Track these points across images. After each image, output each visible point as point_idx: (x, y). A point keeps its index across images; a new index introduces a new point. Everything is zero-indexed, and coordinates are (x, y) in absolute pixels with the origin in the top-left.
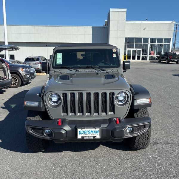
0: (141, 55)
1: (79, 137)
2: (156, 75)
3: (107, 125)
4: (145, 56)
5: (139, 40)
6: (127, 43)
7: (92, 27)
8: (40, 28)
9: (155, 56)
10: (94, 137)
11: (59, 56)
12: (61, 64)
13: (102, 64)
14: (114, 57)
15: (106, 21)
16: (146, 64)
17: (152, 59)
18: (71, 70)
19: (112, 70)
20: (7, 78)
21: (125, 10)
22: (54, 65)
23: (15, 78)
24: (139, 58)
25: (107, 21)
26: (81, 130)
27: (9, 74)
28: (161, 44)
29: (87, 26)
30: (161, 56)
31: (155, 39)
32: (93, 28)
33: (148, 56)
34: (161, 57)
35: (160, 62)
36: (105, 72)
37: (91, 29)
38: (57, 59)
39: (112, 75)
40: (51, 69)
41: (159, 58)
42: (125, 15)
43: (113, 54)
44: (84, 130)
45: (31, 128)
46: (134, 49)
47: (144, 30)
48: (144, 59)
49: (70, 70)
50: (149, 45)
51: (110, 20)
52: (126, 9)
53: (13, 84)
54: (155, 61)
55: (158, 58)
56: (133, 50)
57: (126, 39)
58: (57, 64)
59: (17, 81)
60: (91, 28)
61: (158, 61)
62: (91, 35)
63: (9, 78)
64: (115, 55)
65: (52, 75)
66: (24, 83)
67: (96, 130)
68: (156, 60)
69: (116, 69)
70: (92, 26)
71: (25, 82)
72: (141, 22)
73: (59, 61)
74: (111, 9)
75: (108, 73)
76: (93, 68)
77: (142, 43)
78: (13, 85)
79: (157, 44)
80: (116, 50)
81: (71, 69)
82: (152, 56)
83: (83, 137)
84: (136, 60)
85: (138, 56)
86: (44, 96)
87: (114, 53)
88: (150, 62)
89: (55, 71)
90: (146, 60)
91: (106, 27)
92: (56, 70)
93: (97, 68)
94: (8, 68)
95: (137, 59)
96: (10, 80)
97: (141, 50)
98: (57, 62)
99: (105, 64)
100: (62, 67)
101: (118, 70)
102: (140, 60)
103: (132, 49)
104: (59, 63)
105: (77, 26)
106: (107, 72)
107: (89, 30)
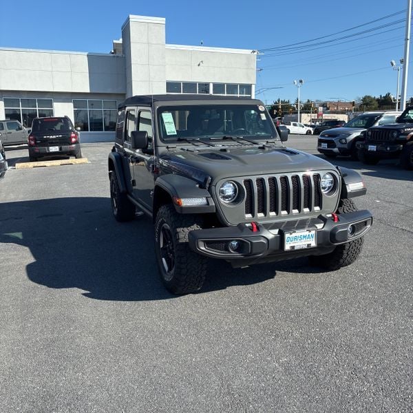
1: (287, 247)
3: (323, 224)
7: (88, 56)
10: (309, 245)
11: (168, 117)
14: (263, 119)
15: (115, 42)
18: (197, 146)
21: (162, 20)
25: (120, 41)
26: (290, 236)
31: (222, 85)
32: (92, 58)
37: (85, 59)
38: (166, 125)
40: (159, 145)
43: (261, 115)
44: (294, 235)
45: (204, 241)
47: (199, 65)
51: (131, 41)
52: (164, 19)
58: (168, 134)
60: (87, 58)
67: (310, 234)
69: (273, 140)
70: (86, 53)
72: (192, 49)
73: (171, 129)
74: (131, 16)
76: (235, 141)
81: (196, 144)
83: (293, 247)
86: (213, 187)
87: (262, 112)
89: (168, 148)
91: (117, 55)
92: (171, 146)
93: (241, 139)
98: (167, 131)
100: (178, 139)
101: (276, 142)
104: (171, 132)
107: (80, 62)
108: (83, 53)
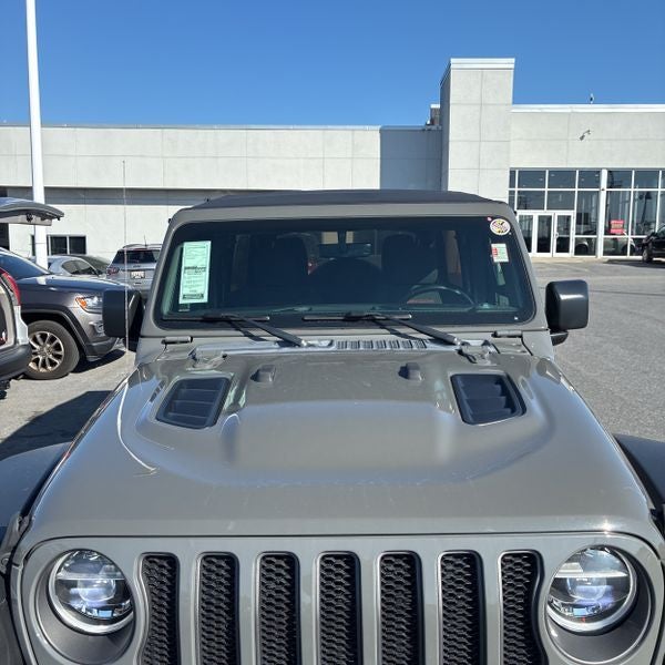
0: (573, 236)
2: (648, 318)
4: (589, 240)
5: (562, 177)
6: (516, 189)
7: (381, 131)
8: (184, 136)
9: (629, 238)
11: (198, 254)
12: (205, 300)
13: (429, 300)
14: (496, 260)
15: (433, 106)
16: (593, 269)
17: (615, 248)
19: (489, 337)
20: (10, 342)
21: (509, 63)
22: (166, 308)
23: (52, 339)
24: (563, 246)
25: (438, 106)
27: (20, 322)
28: (648, 193)
29: (361, 127)
30: (653, 238)
31: (627, 173)
33: (601, 237)
34: (655, 244)
35: (649, 262)
36: (452, 349)
37: (377, 135)
38: (185, 277)
39: (499, 380)
40: (144, 331)
41: (647, 245)
42: (508, 81)
43: (493, 246)
46: (545, 212)
47: (582, 138)
48: (582, 249)
49: (251, 336)
50: (603, 196)
51: (451, 102)
52: (513, 60)
53: (44, 361)
54: (628, 257)
55: (639, 247)
56: (540, 217)
57: (512, 173)
58: (181, 301)
59: (60, 349)
61: (640, 258)
62: (379, 161)
63: (16, 341)
64: (500, 254)
65: (147, 361)
66: (91, 358)
68: (631, 254)
69: (515, 329)
70: (379, 127)
71: (94, 353)
72: (569, 111)
73: (195, 285)
74: (453, 60)
75: (467, 356)
76: (383, 327)
77: (576, 190)
78: (44, 366)
79: (635, 192)
80: (506, 225)
81: (254, 333)
82: (615, 239)
84: (553, 255)
85: (559, 239)
86: (15, 571)
87: (499, 239)
88: (610, 262)
89: (166, 343)
90: (594, 253)
91: (434, 128)
92: (172, 335)
93: (402, 323)
94: (15, 300)
95: (559, 250)
96: (21, 351)
97: (573, 214)
98: (184, 291)
99: (447, 298)
100: (205, 318)
101: (525, 335)
102: (570, 255)
103: (536, 214)
104: (192, 297)
105: (323, 127)
106: (460, 352)
107: (368, 141)
108: (373, 127)
